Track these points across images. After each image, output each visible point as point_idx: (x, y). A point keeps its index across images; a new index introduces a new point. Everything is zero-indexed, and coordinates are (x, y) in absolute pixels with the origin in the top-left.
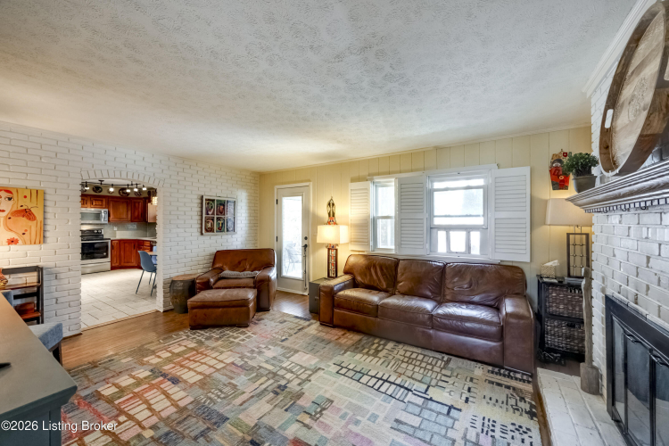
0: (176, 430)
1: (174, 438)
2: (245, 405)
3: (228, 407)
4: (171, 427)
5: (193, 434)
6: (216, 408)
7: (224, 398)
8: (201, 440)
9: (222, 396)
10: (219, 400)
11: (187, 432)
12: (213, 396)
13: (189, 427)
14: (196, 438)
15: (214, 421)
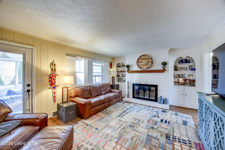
0: (159, 146)
1: (161, 145)
2: (140, 132)
3: (143, 136)
4: (159, 148)
5: (157, 141)
6: (145, 139)
7: (139, 138)
8: (158, 138)
9: (139, 139)
10: (141, 139)
11: (157, 143)
12: (140, 142)
13: (156, 143)
14: (158, 139)
15: (150, 138)
